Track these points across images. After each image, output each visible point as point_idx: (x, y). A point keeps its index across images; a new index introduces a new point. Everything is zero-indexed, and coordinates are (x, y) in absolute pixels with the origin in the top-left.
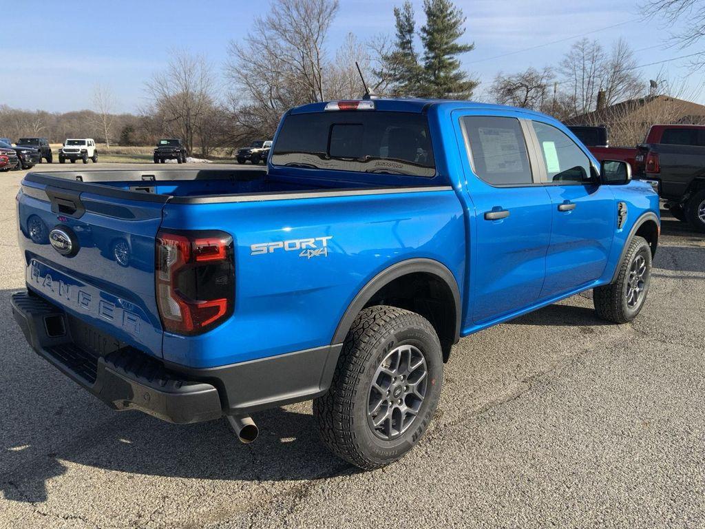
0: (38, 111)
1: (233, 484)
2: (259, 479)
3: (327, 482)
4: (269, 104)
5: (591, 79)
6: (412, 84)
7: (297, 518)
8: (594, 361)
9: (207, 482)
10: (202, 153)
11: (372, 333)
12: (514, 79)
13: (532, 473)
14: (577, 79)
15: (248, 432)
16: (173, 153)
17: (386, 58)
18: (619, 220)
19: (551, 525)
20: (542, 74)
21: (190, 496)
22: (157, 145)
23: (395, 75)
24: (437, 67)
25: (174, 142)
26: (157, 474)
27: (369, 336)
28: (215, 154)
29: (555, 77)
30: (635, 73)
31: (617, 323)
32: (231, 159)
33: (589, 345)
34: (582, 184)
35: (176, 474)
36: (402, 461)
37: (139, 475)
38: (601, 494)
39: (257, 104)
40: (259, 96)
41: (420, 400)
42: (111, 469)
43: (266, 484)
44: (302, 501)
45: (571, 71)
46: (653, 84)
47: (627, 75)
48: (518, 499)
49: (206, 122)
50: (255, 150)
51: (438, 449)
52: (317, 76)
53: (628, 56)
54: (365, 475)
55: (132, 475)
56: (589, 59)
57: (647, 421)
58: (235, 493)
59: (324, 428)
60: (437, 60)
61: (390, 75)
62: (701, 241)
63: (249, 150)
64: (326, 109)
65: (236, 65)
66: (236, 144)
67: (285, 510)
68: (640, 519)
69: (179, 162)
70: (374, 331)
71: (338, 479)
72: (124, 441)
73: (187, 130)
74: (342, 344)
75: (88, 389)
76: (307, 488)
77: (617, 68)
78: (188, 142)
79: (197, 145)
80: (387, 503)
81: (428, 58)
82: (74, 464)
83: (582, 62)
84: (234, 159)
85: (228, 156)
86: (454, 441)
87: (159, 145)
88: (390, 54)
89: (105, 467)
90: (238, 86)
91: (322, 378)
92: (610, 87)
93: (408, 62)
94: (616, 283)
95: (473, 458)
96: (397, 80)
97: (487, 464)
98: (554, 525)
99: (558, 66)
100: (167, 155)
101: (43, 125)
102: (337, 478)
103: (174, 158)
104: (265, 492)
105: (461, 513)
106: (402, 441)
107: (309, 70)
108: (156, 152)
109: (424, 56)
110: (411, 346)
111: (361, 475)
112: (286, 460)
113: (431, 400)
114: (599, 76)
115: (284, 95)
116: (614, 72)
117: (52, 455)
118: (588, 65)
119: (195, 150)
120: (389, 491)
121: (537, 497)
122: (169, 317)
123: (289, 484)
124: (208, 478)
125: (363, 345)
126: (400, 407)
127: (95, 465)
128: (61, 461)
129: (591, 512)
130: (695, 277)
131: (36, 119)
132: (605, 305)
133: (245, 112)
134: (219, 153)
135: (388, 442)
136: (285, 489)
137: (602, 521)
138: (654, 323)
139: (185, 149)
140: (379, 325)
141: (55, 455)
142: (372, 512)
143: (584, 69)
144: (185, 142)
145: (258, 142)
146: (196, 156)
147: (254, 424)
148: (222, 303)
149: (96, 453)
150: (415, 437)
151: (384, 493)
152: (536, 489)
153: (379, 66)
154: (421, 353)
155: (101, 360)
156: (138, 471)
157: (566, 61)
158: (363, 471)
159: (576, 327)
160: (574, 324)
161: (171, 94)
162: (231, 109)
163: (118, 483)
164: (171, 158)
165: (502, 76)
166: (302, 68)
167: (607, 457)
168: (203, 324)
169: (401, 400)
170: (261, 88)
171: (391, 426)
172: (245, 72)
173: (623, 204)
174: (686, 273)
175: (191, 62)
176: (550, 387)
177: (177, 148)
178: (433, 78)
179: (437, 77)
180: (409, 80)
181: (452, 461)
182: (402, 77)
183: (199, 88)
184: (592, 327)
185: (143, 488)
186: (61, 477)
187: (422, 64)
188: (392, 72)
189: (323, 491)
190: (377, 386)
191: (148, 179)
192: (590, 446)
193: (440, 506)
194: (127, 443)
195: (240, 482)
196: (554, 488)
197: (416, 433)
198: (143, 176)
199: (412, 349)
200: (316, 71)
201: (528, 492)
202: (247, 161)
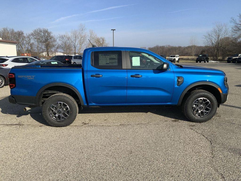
0: (178, 46)
101: (179, 51)
131: (177, 49)
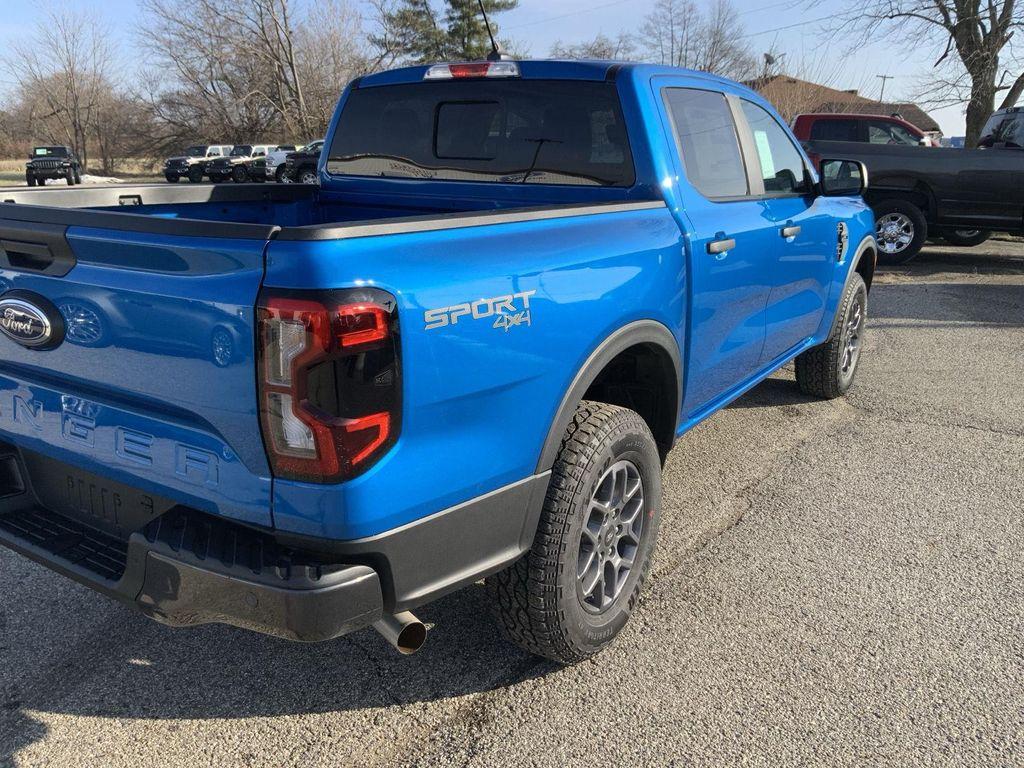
1: (359, 717)
2: (399, 703)
3: (511, 693)
4: (210, 88)
5: (683, 53)
6: (431, 58)
7: (488, 762)
8: (820, 456)
9: (313, 719)
10: (102, 167)
11: (581, 447)
12: (578, 52)
13: (811, 639)
14: (664, 52)
15: (410, 635)
16: (59, 168)
17: (390, 19)
18: (838, 248)
19: (875, 718)
20: (616, 46)
21: (291, 749)
22: (31, 157)
23: (406, 44)
24: (466, 33)
25: (58, 152)
26: (220, 717)
27: (576, 453)
28: (124, 169)
29: (635, 49)
30: (742, 45)
31: (827, 399)
32: (153, 176)
33: (803, 434)
34: (800, 197)
35: (253, 713)
36: (616, 642)
37: (188, 722)
38: (921, 658)
39: (188, 88)
40: (191, 75)
41: (635, 544)
42: (131, 716)
43: (415, 709)
44: (485, 731)
45: (655, 41)
46: (769, 60)
47: (731, 47)
48: (811, 683)
49: (107, 119)
50: (193, 161)
51: (662, 616)
52: (286, 44)
53: (731, 19)
54: (567, 673)
55: (174, 722)
56: (679, 24)
57: (931, 539)
58: (367, 732)
59: (510, 608)
60: (466, 21)
61: (398, 44)
62: (882, 275)
63: (184, 160)
64: (426, 76)
65: (152, 27)
66: (160, 152)
67: (463, 752)
68: (991, 691)
69: (70, 183)
70: (582, 443)
71: (528, 684)
72: (138, 662)
73: (76, 131)
74: (550, 472)
75: (106, 592)
76: (484, 708)
77: (717, 36)
78: (79, 150)
79: (94, 155)
80: (621, 716)
81: (451, 19)
82: (59, 717)
83: (670, 27)
84: (159, 175)
85: (148, 172)
86: (679, 601)
87: (33, 156)
88: (394, 13)
89: (120, 715)
90: (158, 59)
91: (522, 532)
92: (708, 63)
93: (423, 25)
94: (831, 342)
95: (719, 625)
96: (408, 51)
97: (742, 631)
98: (879, 717)
99: (637, 33)
100: (47, 172)
102: (524, 684)
103: (61, 177)
104: (415, 723)
105: (738, 717)
106: (616, 613)
107: (271, 35)
108: (30, 169)
109: (447, 16)
110: (627, 462)
111: (561, 673)
112: (431, 664)
113: (648, 542)
114: (694, 49)
115: (231, 73)
116: (714, 43)
117: (13, 706)
118: (678, 32)
119: (91, 163)
120: (616, 695)
121: (836, 676)
122: (286, 453)
123: (451, 705)
124: (311, 711)
125: (569, 469)
126: (612, 559)
127: (99, 714)
128: (33, 714)
129: (920, 690)
130: (897, 326)
132: (813, 374)
133: (170, 102)
134: (133, 166)
135: (600, 617)
136: (446, 714)
137: (941, 702)
138: (874, 395)
139: (76, 161)
140: (588, 434)
141: (17, 704)
142: (605, 735)
143: (672, 38)
144: (75, 150)
145: (197, 148)
146: (93, 173)
147: (418, 621)
148: (382, 421)
149: (95, 692)
150: (632, 602)
151: (609, 701)
152: (829, 663)
153: (381, 31)
154: (637, 472)
155: (136, 538)
156: (183, 715)
157: (647, 27)
158: (561, 667)
159: (774, 408)
160: (771, 405)
161: (46, 74)
162: (146, 96)
163: (154, 743)
164: (55, 176)
165: (561, 46)
166: (259, 31)
167: (904, 600)
168: (355, 462)
169: (613, 548)
170: (197, 64)
171: (603, 592)
172: (167, 36)
173: (844, 224)
174: (885, 321)
175: (74, 21)
176: (779, 502)
177: (65, 160)
178: (460, 50)
179: (468, 48)
180: (427, 51)
181: (689, 634)
182: (415, 48)
183: (90, 65)
184: (797, 406)
185: (203, 746)
186: (42, 744)
187: (444, 27)
188: (400, 39)
189: (511, 708)
190: (588, 531)
191: (129, 202)
192: (874, 586)
193: (702, 710)
194: (145, 666)
195: (368, 711)
196: (853, 657)
197: (632, 597)
198: (121, 197)
199: (628, 468)
200: (282, 36)
201: (819, 669)
202: (182, 179)
